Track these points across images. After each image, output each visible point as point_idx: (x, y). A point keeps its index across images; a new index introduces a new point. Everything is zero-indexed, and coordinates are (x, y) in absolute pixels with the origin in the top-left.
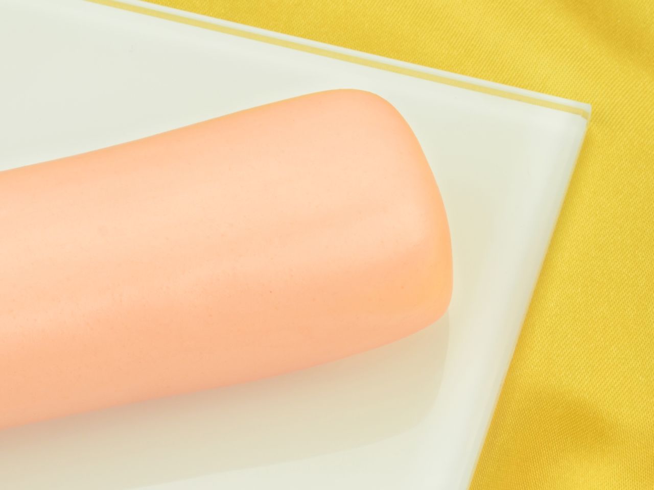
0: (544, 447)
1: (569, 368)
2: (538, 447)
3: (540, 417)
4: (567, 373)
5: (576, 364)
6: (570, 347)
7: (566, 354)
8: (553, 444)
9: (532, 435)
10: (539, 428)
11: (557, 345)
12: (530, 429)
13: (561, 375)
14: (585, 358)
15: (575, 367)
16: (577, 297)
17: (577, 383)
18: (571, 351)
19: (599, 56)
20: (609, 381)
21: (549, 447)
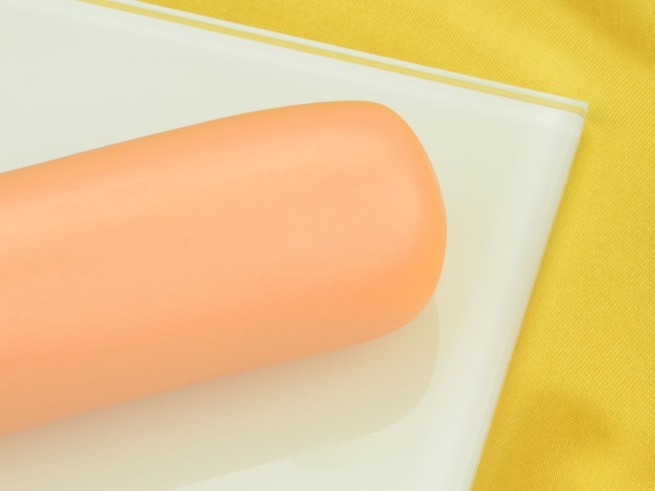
0: (547, 449)
1: (571, 367)
2: (541, 448)
3: (543, 417)
4: (569, 372)
5: (578, 363)
6: (572, 346)
7: (568, 352)
8: (556, 445)
9: (535, 436)
10: (542, 429)
11: (559, 343)
12: (533, 430)
13: (563, 374)
14: (587, 356)
15: (577, 365)
16: (577, 295)
17: (579, 382)
18: (573, 350)
19: (602, 53)
20: (611, 380)
21: (552, 448)
